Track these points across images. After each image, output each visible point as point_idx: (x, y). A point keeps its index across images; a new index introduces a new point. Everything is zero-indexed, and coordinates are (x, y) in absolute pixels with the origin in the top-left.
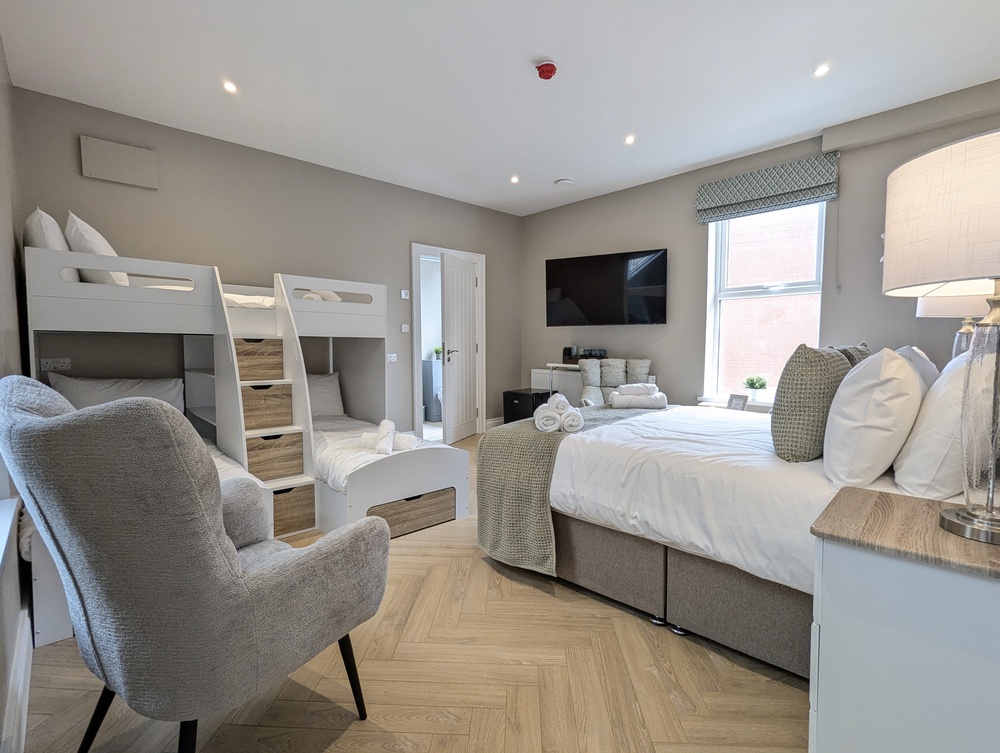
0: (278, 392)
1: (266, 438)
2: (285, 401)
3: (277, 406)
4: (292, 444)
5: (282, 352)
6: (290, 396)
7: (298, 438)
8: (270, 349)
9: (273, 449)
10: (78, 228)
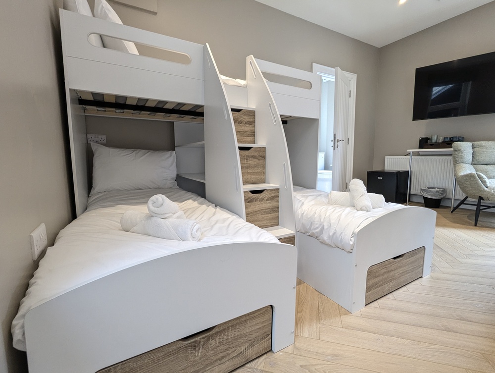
0: (256, 154)
1: (253, 192)
2: (261, 162)
3: (256, 166)
4: (272, 198)
5: (254, 122)
6: (264, 157)
7: (275, 194)
8: (246, 118)
9: (258, 203)
10: (103, 7)
